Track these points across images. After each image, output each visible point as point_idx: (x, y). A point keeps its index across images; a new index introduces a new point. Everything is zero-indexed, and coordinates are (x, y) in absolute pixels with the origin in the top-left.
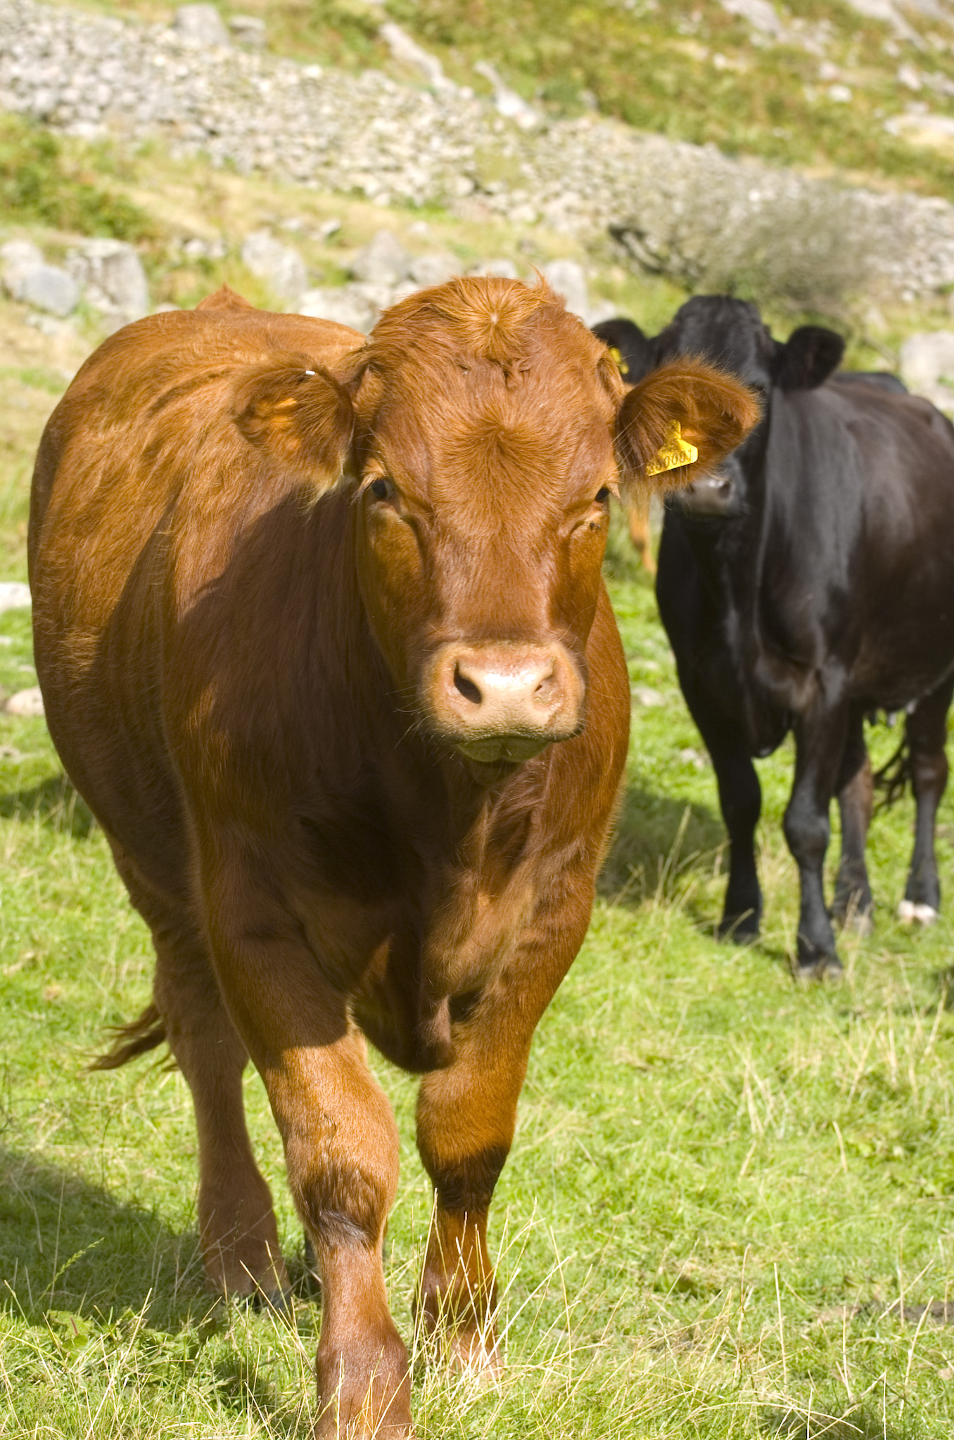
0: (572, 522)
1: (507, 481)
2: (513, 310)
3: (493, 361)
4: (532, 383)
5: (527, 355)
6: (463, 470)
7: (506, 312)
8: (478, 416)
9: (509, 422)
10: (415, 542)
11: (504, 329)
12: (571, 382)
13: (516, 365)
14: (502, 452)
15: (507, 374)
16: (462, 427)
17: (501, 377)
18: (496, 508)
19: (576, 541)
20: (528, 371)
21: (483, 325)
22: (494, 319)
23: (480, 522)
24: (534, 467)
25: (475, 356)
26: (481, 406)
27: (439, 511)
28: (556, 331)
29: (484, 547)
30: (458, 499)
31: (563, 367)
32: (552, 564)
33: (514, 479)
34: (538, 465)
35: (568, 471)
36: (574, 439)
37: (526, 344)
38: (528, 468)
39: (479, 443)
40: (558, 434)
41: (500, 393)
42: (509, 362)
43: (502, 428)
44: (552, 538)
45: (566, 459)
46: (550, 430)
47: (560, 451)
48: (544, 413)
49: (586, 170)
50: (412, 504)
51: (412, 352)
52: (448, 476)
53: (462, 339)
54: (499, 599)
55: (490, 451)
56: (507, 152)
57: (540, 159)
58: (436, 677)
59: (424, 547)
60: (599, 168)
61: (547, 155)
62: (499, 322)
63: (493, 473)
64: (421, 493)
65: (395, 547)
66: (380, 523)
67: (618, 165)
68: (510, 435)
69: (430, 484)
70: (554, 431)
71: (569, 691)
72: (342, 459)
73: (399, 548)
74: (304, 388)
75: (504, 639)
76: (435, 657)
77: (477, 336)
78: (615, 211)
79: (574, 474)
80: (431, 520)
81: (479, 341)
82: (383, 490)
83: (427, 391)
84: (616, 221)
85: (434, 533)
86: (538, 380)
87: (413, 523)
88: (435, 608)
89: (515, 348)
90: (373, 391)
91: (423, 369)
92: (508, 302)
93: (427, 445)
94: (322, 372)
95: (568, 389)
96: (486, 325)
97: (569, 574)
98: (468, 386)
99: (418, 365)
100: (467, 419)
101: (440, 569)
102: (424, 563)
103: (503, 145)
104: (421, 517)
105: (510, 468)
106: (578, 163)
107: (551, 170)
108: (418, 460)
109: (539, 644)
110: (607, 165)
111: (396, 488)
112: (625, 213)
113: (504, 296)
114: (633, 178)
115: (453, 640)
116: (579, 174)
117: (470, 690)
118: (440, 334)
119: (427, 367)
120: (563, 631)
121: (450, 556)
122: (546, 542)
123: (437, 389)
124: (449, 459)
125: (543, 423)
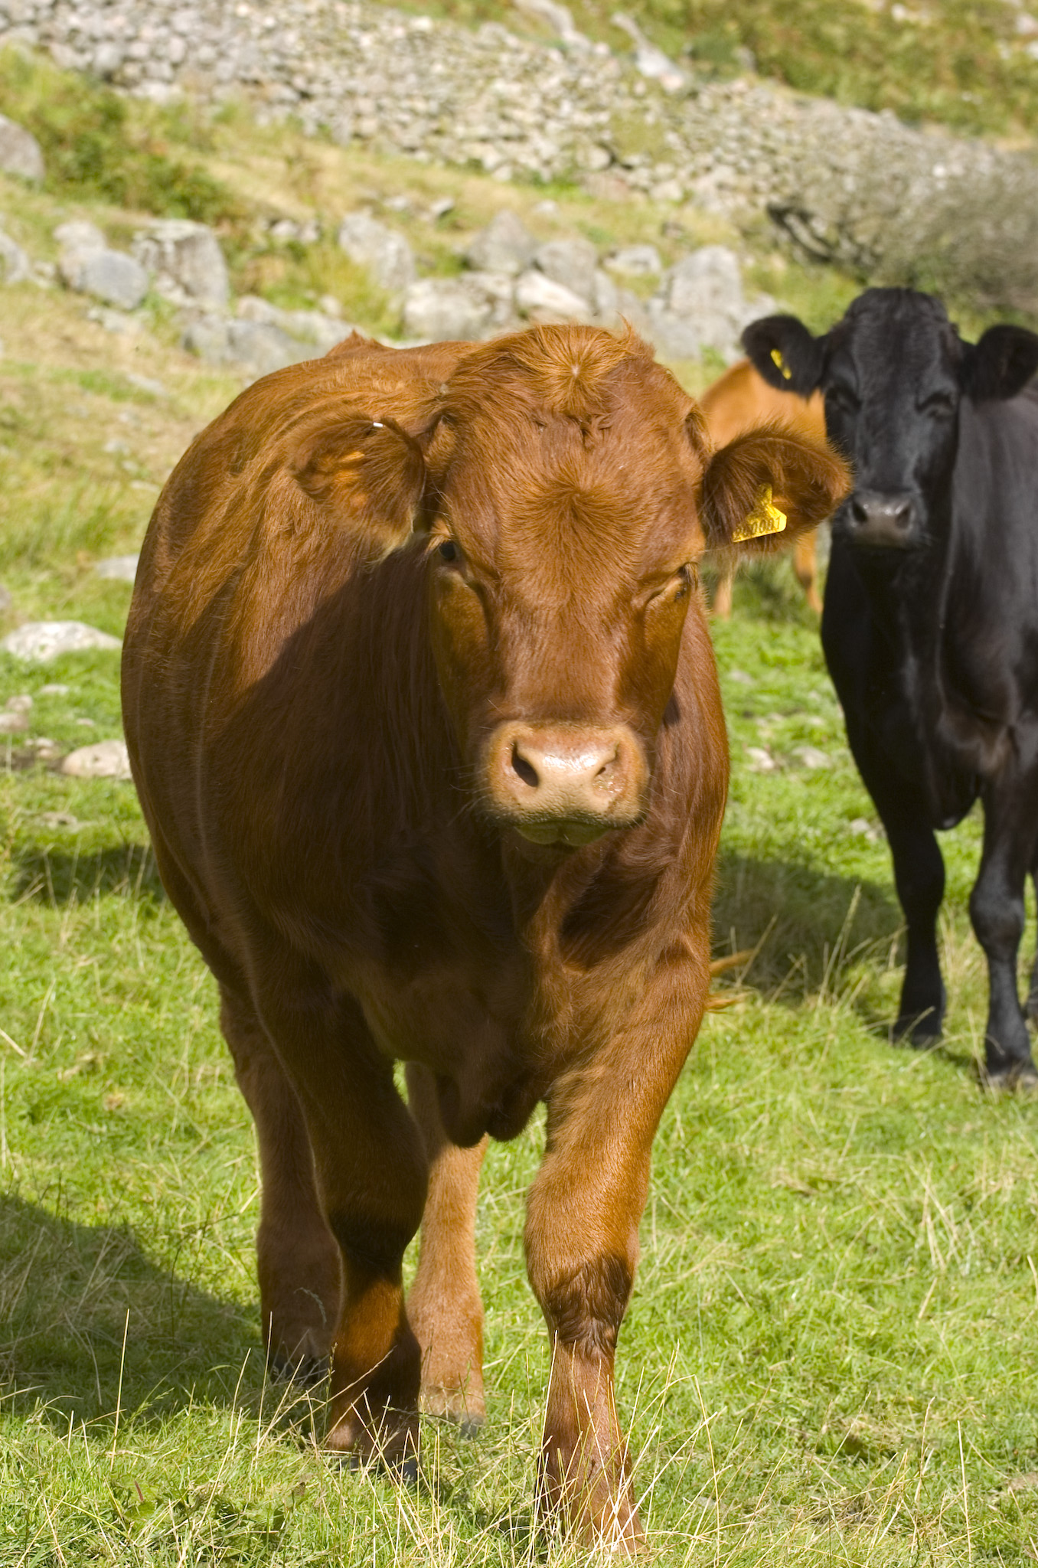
0: (648, 592)
1: (579, 548)
2: (596, 362)
3: (571, 418)
4: (612, 442)
5: (609, 411)
6: (533, 535)
7: (588, 364)
8: (552, 477)
9: (585, 483)
10: (481, 610)
11: (585, 383)
12: (656, 443)
13: (595, 422)
14: (576, 516)
15: (585, 432)
16: (534, 489)
17: (579, 435)
18: (566, 576)
19: (652, 612)
20: (609, 428)
21: (561, 378)
22: (575, 371)
23: (547, 592)
24: (609, 534)
25: (552, 412)
26: (556, 466)
27: (507, 579)
28: (641, 385)
29: (550, 618)
30: (526, 565)
31: (647, 426)
32: (625, 637)
33: (587, 546)
34: (613, 531)
35: (646, 539)
36: (655, 507)
37: (607, 399)
38: (603, 535)
39: (552, 506)
40: (638, 500)
41: (577, 452)
42: (589, 419)
43: (577, 491)
44: (624, 610)
45: (644, 528)
46: (630, 494)
47: (638, 518)
48: (624, 475)
49: (741, 139)
50: (478, 570)
51: (486, 405)
52: (517, 542)
53: (540, 392)
54: (564, 676)
55: (562, 515)
56: (650, 119)
57: (688, 128)
58: (493, 757)
59: (490, 615)
60: (757, 138)
61: (696, 122)
62: (581, 375)
63: (565, 539)
64: (488, 559)
65: (460, 613)
66: (447, 587)
67: (780, 134)
68: (586, 498)
69: (497, 549)
70: (634, 496)
71: (632, 778)
72: (411, 516)
73: (464, 614)
74: (370, 441)
75: (565, 719)
76: (494, 736)
77: (556, 389)
78: (775, 188)
79: (652, 544)
80: (497, 588)
81: (558, 396)
82: (451, 553)
83: (499, 447)
84: (776, 199)
85: (500, 601)
86: (619, 438)
87: (479, 589)
88: (500, 682)
89: (596, 404)
90: (445, 444)
91: (496, 425)
92: (590, 353)
93: (496, 508)
94: (391, 425)
95: (651, 451)
96: (565, 378)
97: (643, 647)
98: (543, 444)
99: (491, 419)
100: (540, 480)
101: (506, 640)
102: (490, 632)
103: (646, 110)
104: (488, 584)
105: (583, 533)
106: (732, 132)
107: (700, 140)
108: (485, 523)
109: (603, 727)
110: (766, 135)
111: (463, 552)
112: (787, 191)
113: (588, 345)
114: (796, 150)
115: (515, 717)
116: (733, 145)
117: (527, 772)
118: (518, 387)
119: (501, 423)
120: (629, 712)
121: (516, 626)
122: (617, 614)
123: (510, 447)
124: (518, 522)
125: (622, 487)
